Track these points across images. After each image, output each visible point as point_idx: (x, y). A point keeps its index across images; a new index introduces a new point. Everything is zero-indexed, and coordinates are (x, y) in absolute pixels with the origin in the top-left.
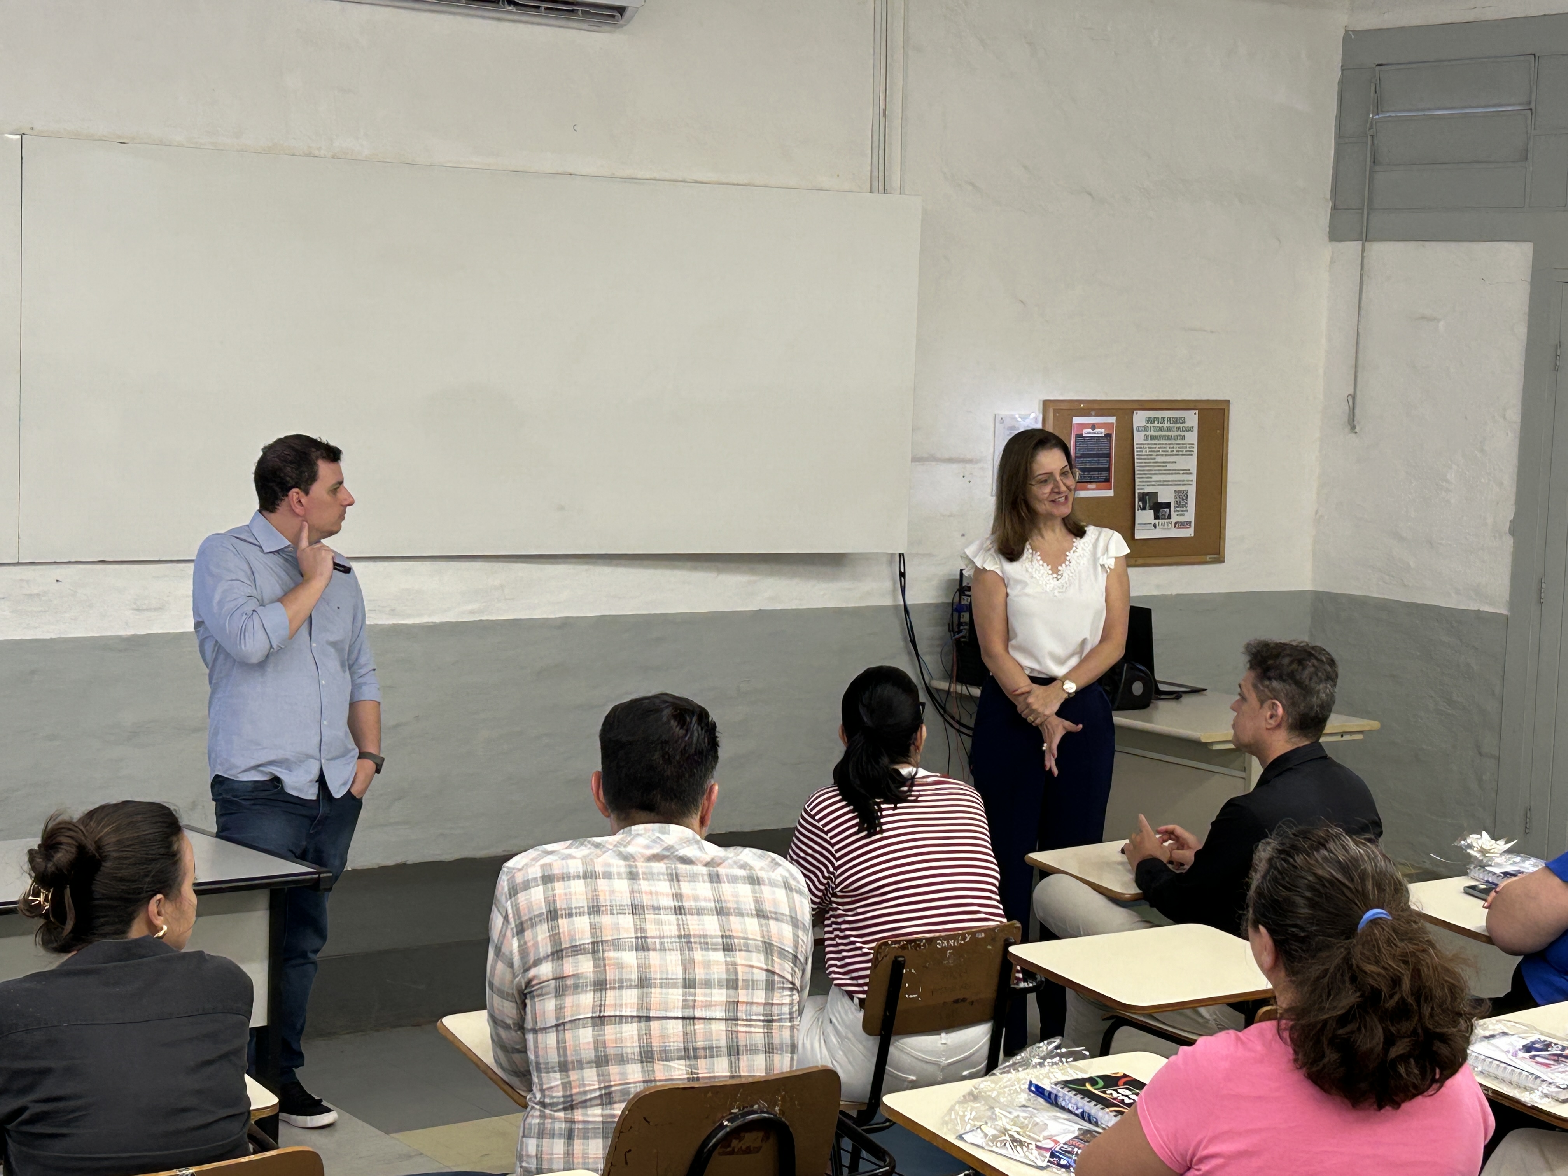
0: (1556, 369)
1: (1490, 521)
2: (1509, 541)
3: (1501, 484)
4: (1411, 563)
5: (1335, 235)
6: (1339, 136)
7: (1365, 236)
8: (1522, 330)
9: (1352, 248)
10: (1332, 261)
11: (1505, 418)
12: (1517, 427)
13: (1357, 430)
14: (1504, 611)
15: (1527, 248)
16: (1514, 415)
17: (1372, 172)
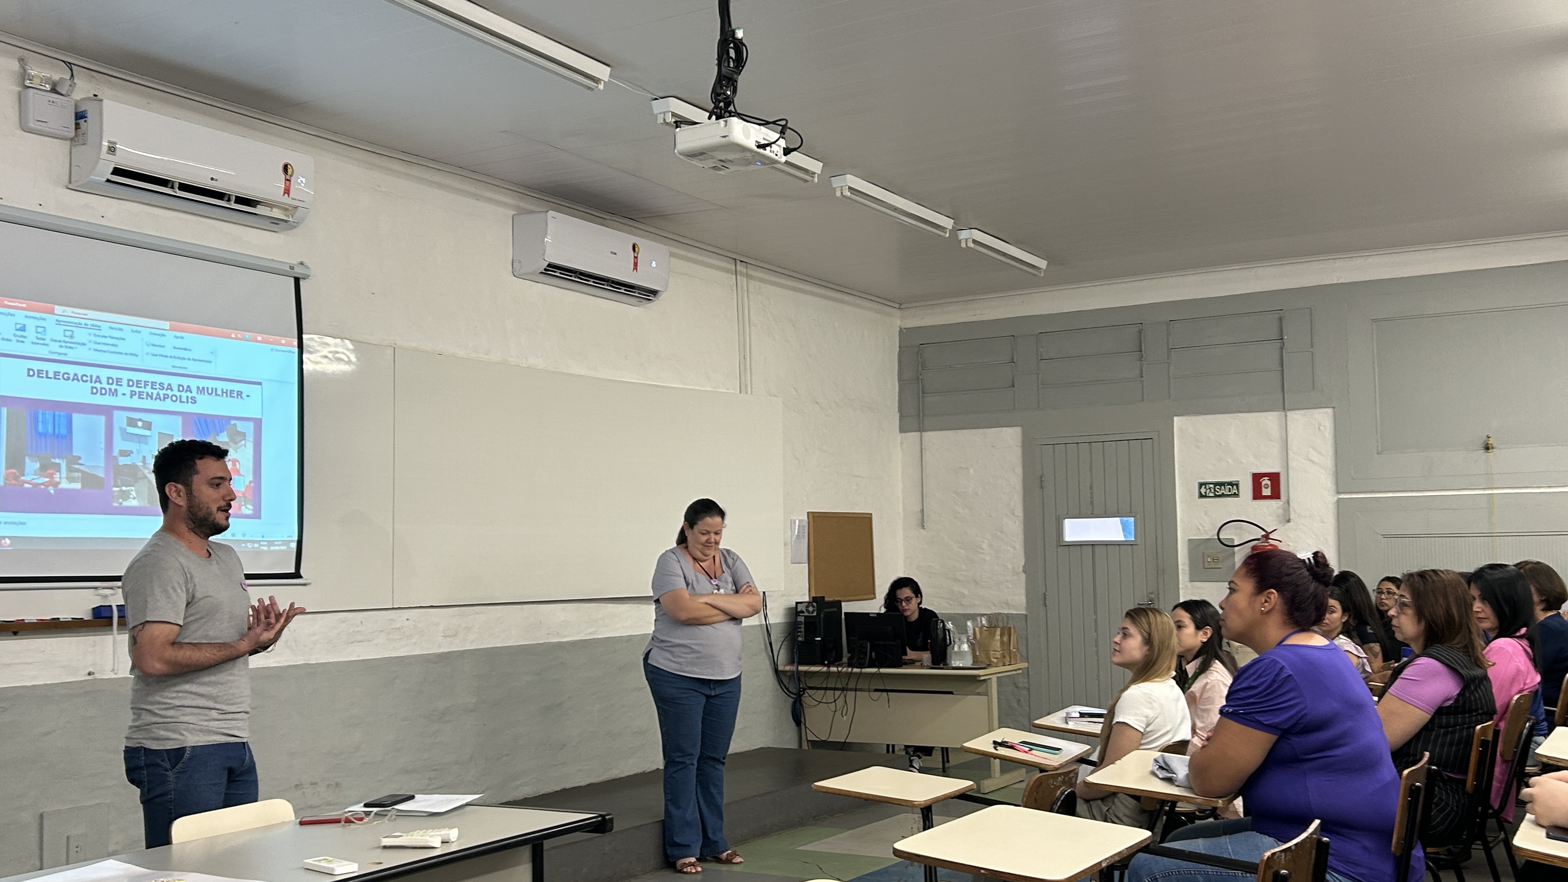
0: (1042, 487)
1: (1010, 567)
2: (1023, 577)
3: (1014, 548)
4: (966, 592)
5: (903, 430)
6: (900, 380)
7: (921, 429)
8: (1019, 470)
9: (916, 435)
10: (902, 443)
11: (1013, 514)
12: (1022, 518)
13: (925, 527)
14: (1024, 612)
15: (1018, 430)
16: (1019, 512)
17: (923, 397)
